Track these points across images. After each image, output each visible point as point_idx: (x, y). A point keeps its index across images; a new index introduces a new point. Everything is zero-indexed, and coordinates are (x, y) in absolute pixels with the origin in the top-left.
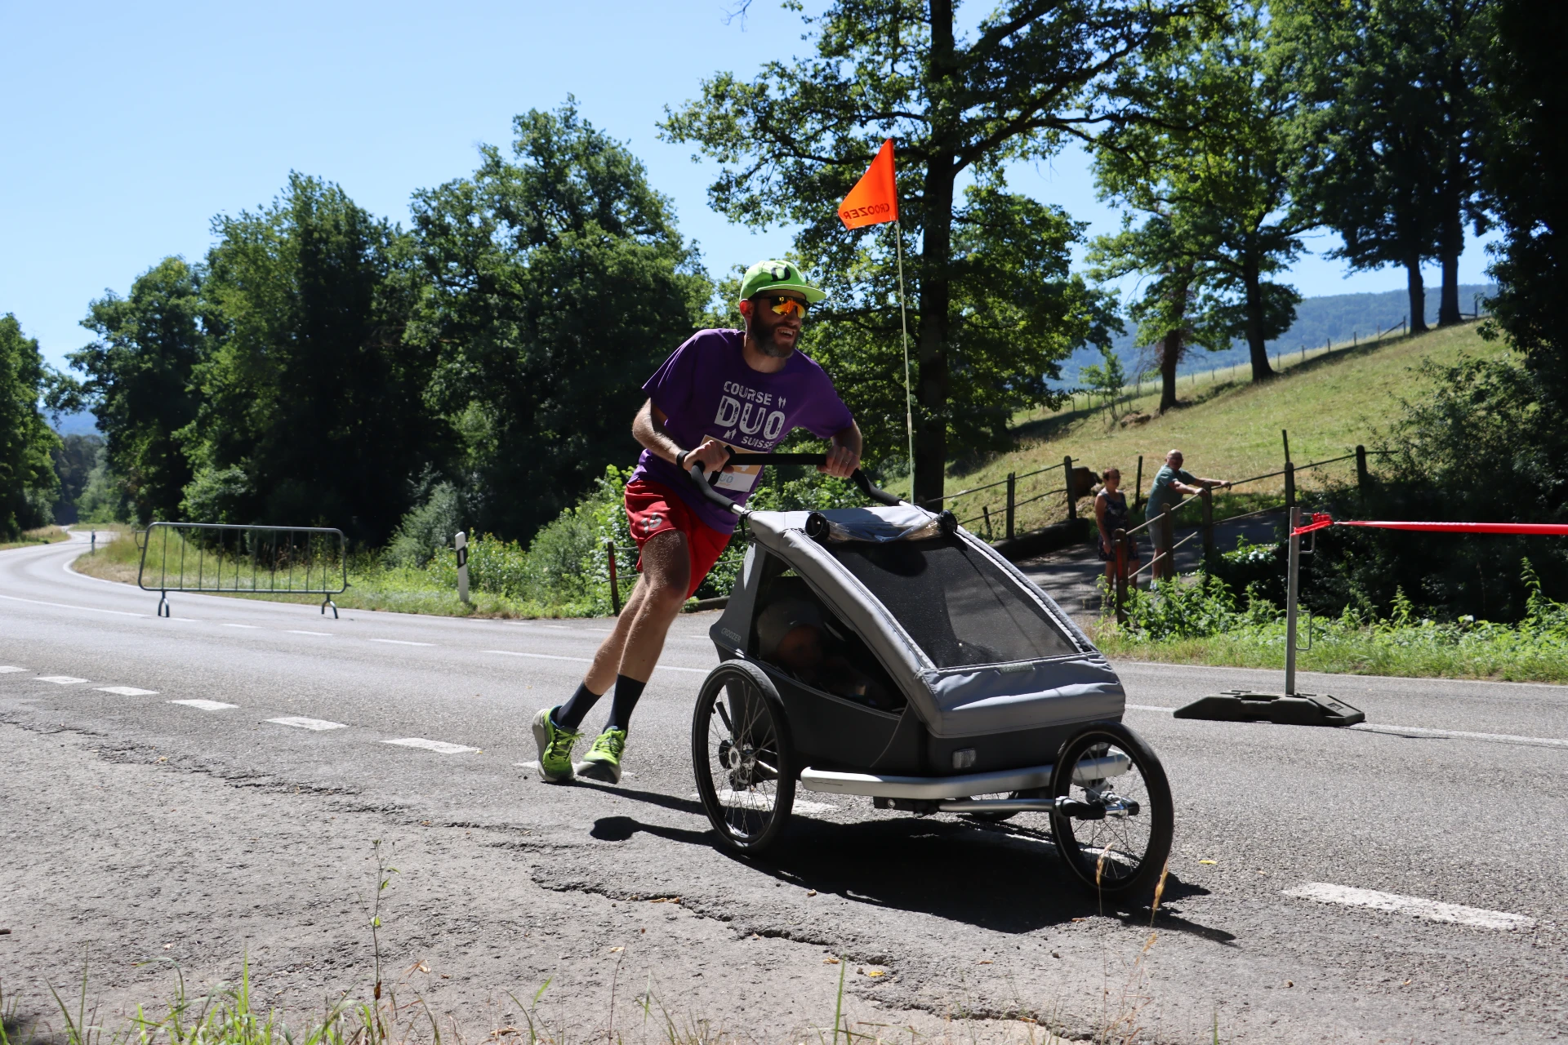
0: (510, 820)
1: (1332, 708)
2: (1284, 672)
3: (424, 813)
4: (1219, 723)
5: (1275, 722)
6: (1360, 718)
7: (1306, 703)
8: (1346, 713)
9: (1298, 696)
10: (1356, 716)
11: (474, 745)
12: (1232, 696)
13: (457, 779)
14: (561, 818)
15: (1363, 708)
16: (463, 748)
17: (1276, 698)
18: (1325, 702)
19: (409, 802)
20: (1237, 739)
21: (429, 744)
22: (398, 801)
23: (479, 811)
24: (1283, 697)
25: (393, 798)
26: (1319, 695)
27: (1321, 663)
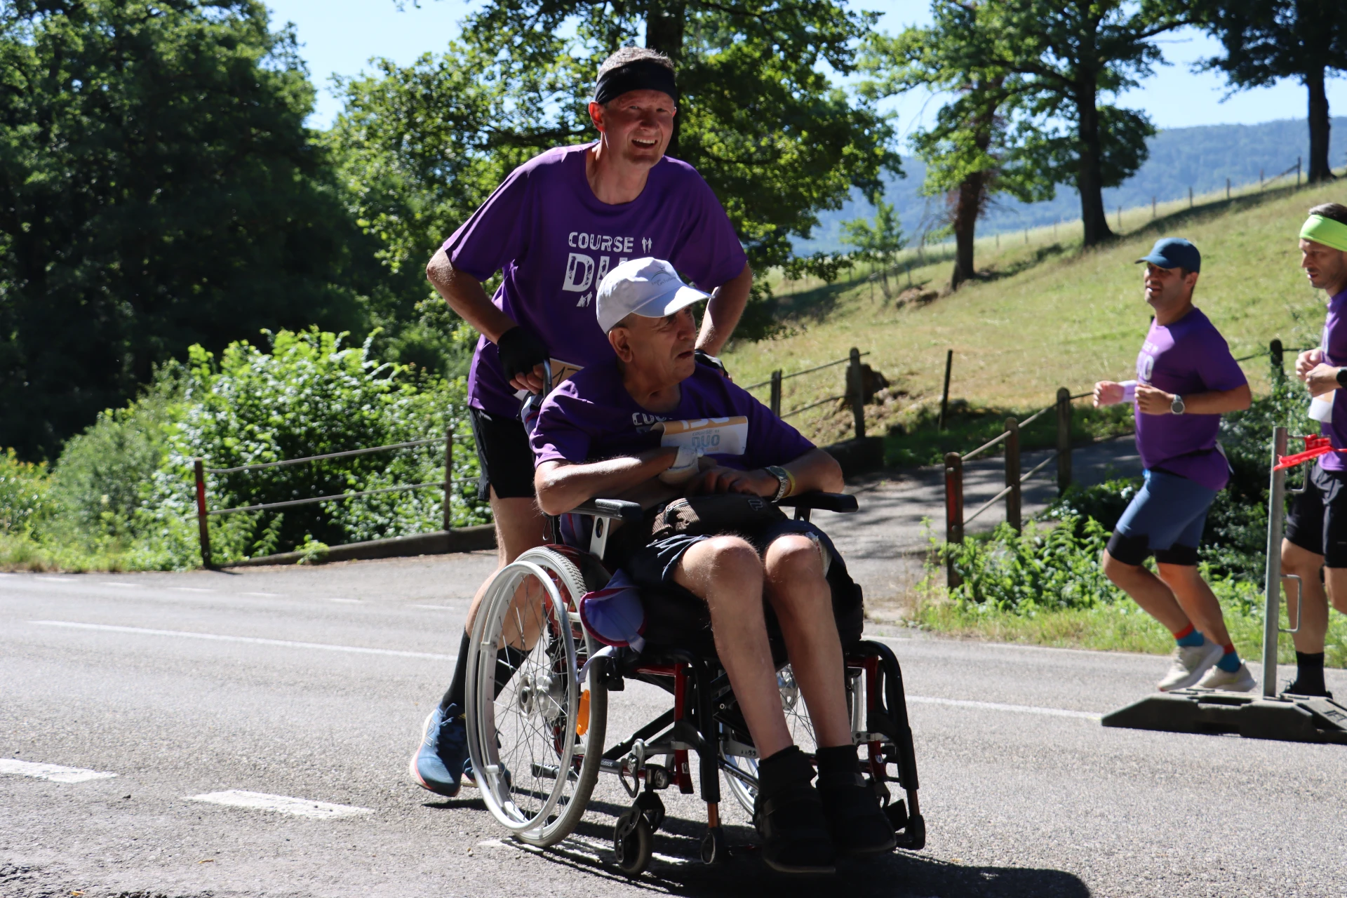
3: (68, 878)
11: (104, 768)
13: (101, 821)
16: (88, 775)
17: (1249, 701)
19: (35, 860)
21: (34, 769)
22: (19, 861)
23: (157, 872)
25: (7, 856)
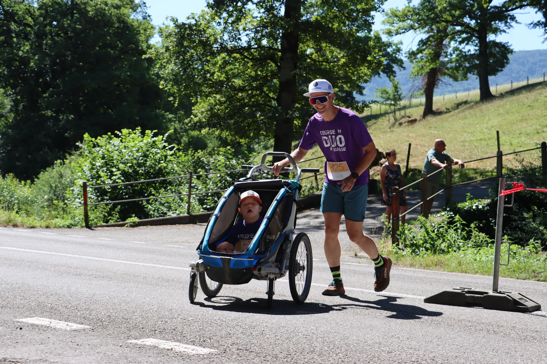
0: (8, 356)
1: (521, 301)
2: (492, 278)
4: (451, 307)
5: (485, 308)
6: (538, 308)
7: (505, 297)
8: (529, 304)
9: (500, 293)
10: (536, 306)
12: (460, 291)
14: (43, 355)
15: (540, 302)
18: (517, 297)
20: (462, 318)
24: (491, 293)
26: (513, 293)
27: (513, 273)
